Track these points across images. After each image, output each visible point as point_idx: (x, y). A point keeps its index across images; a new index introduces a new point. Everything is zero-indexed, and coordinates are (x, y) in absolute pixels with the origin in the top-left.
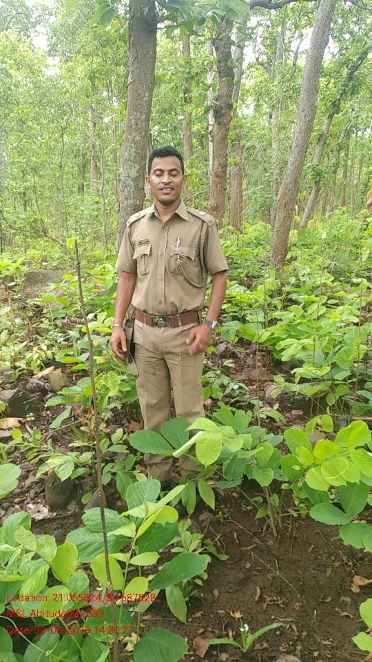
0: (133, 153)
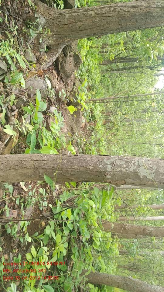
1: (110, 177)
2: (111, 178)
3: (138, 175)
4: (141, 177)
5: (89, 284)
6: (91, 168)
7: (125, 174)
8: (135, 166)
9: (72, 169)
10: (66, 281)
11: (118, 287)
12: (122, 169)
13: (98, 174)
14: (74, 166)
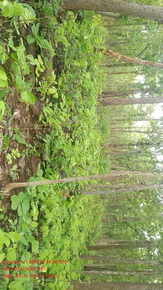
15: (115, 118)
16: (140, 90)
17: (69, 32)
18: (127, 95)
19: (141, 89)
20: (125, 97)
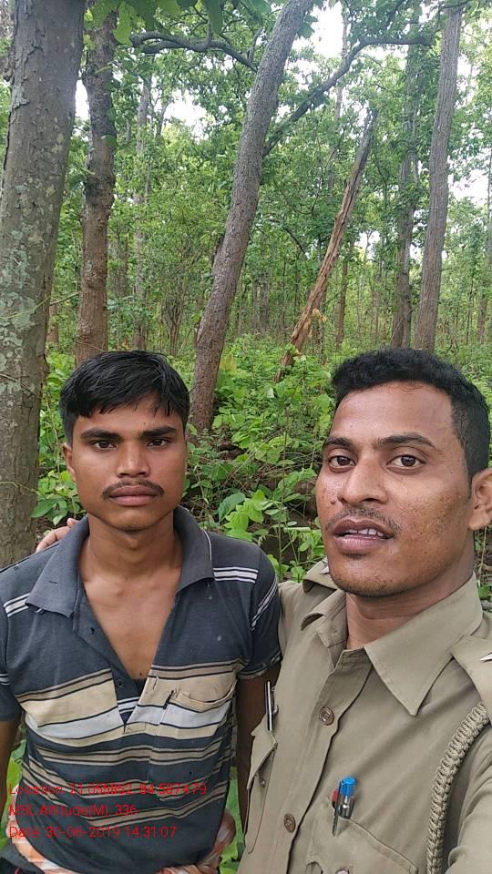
0: (24, 274)
1: (33, 385)
2: (35, 384)
3: (29, 331)
4: (33, 324)
5: (213, 428)
6: (14, 424)
7: (26, 356)
8: (11, 333)
9: (17, 463)
10: (210, 476)
11: (218, 363)
12: (17, 360)
13: (26, 410)
14: (10, 460)
15: (475, 325)
16: (402, 249)
17: (260, 431)
18: (411, 287)
19: (399, 249)
20: (417, 296)
